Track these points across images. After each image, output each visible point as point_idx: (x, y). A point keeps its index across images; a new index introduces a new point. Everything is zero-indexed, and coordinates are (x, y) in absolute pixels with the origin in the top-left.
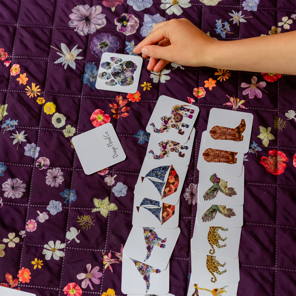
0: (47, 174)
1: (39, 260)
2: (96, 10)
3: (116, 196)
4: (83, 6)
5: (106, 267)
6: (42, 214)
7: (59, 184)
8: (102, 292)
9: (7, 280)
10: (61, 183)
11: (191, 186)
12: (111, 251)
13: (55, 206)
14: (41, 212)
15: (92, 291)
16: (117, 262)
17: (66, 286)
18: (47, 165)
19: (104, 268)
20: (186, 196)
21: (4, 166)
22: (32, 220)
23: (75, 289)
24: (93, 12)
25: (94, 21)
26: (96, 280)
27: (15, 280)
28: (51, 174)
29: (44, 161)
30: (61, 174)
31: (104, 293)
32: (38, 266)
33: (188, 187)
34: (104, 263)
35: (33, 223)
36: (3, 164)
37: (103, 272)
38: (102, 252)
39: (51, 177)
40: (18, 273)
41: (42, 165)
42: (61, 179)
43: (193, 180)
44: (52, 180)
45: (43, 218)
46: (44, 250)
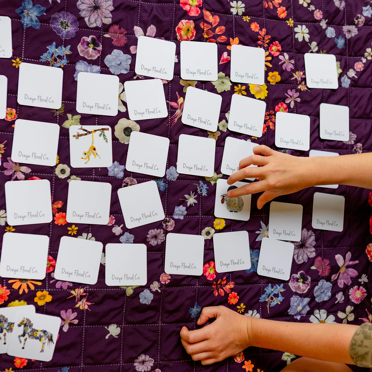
0: (159, 230)
1: (77, 231)
2: (312, 252)
3: (140, 294)
4: (314, 240)
5: (72, 292)
6: (120, 229)
7: (150, 242)
8: (48, 291)
9: (56, 202)
10: (150, 243)
11: (151, 360)
12: (88, 294)
13: (129, 239)
14: (122, 228)
15: (49, 282)
16: (77, 300)
17: (53, 258)
18: (167, 228)
19: (71, 290)
20: (141, 357)
21: (164, 188)
22: (115, 220)
23: (50, 266)
24: (309, 249)
25: (301, 252)
26: (60, 285)
27: (57, 210)
28: (159, 233)
29: (171, 225)
30: (159, 242)
31: (48, 293)
32: (70, 231)
33: (150, 357)
34: (77, 290)
35: (111, 222)
36: (166, 187)
37: (68, 290)
38: (86, 287)
39: (157, 233)
40: (63, 213)
41: (167, 223)
42: (154, 243)
43: (157, 361)
44: (153, 235)
45: (116, 230)
46: (86, 234)
